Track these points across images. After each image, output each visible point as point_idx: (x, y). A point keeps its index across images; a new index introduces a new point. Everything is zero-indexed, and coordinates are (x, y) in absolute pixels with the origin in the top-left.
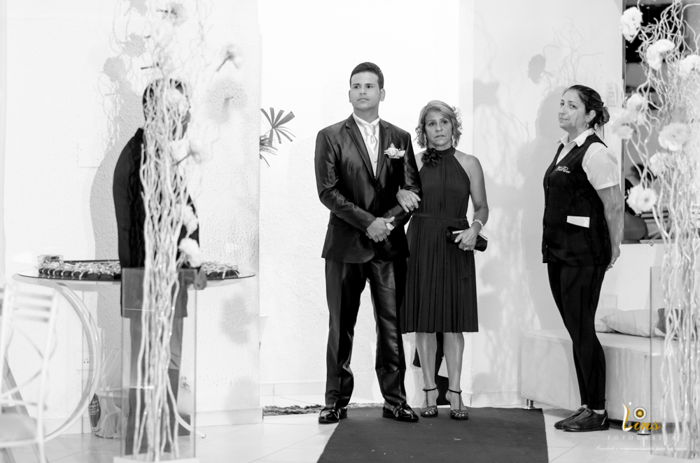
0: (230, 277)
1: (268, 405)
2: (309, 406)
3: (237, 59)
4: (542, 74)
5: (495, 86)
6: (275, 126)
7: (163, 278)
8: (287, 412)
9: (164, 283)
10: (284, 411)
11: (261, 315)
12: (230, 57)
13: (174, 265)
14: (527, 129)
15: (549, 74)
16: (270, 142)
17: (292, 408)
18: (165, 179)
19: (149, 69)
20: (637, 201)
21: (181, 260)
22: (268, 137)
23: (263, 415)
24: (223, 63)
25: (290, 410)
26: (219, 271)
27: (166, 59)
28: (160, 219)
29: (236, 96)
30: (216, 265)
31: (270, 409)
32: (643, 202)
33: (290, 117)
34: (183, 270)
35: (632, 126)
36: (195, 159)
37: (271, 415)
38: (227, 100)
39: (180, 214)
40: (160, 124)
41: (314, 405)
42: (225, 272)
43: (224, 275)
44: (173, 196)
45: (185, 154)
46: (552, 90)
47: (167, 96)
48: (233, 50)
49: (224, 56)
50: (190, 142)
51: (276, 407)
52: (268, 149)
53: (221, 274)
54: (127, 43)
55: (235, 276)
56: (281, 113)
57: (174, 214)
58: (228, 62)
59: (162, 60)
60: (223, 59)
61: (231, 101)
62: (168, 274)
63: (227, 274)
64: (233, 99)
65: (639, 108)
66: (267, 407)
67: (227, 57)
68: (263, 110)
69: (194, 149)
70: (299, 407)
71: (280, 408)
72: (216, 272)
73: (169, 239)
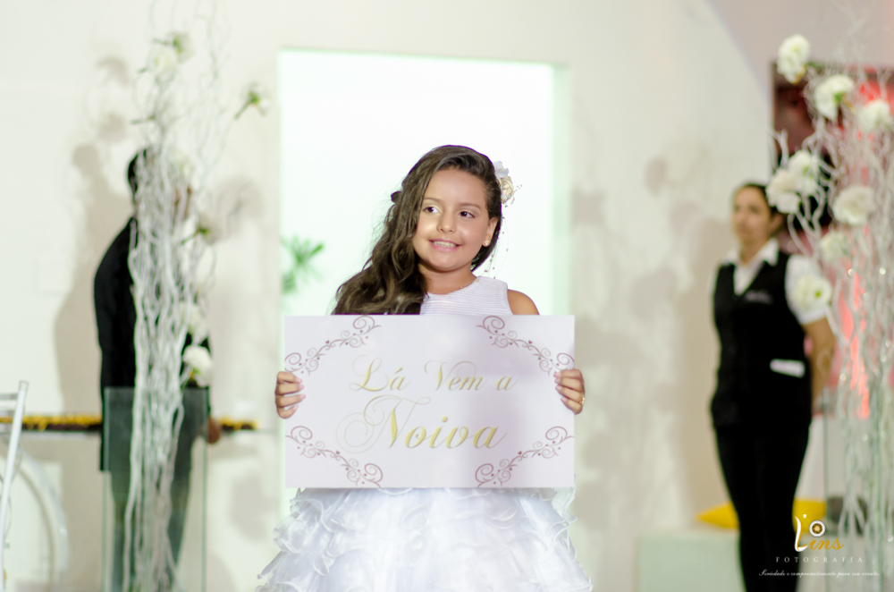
3: (264, 103)
7: (162, 401)
9: (162, 409)
12: (253, 99)
13: (176, 384)
18: (164, 267)
21: (186, 376)
28: (157, 322)
33: (319, 248)
34: (188, 391)
35: (799, 194)
36: (206, 238)
39: (185, 316)
40: (157, 190)
44: (175, 291)
45: (193, 232)
48: (259, 90)
57: (176, 316)
59: (159, 111)
60: (242, 104)
62: (168, 396)
64: (248, 205)
65: (806, 171)
67: (247, 99)
69: (204, 225)
73: (169, 349)
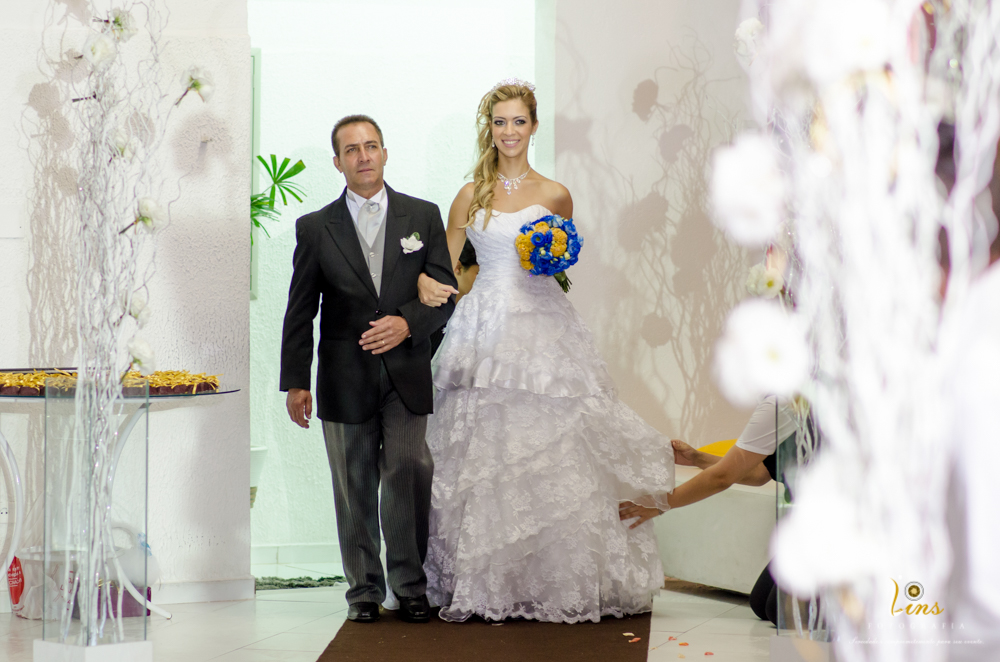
0: (203, 392)
1: (266, 576)
2: (325, 576)
3: (205, 89)
4: (653, 108)
5: (585, 124)
6: (277, 180)
7: (102, 391)
8: (291, 585)
9: (103, 398)
10: (288, 583)
11: (252, 449)
12: (195, 85)
14: (632, 185)
15: (663, 107)
16: (271, 203)
17: (300, 580)
19: (82, 102)
20: (756, 286)
22: (268, 195)
23: (256, 590)
24: (185, 94)
25: (296, 583)
26: (188, 384)
27: (106, 88)
29: (216, 139)
30: (185, 375)
31: (268, 581)
32: (766, 286)
33: (299, 167)
36: (146, 226)
37: (268, 589)
38: (204, 143)
39: (126, 304)
41: (333, 577)
42: (196, 385)
43: (195, 389)
45: (132, 220)
46: (668, 130)
47: (107, 139)
48: (199, 76)
49: (186, 83)
50: (138, 202)
51: (277, 579)
52: (266, 214)
53: (190, 388)
54: (61, 64)
55: (210, 391)
56: (286, 162)
58: (192, 93)
59: (101, 89)
60: (185, 87)
61: (209, 145)
62: (109, 385)
63: (199, 388)
64: (213, 143)
66: (263, 578)
67: (190, 85)
68: (260, 158)
69: (144, 212)
70: (310, 579)
71: (283, 580)
72: (184, 385)
